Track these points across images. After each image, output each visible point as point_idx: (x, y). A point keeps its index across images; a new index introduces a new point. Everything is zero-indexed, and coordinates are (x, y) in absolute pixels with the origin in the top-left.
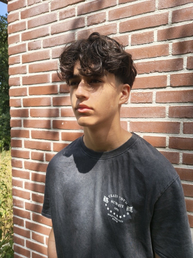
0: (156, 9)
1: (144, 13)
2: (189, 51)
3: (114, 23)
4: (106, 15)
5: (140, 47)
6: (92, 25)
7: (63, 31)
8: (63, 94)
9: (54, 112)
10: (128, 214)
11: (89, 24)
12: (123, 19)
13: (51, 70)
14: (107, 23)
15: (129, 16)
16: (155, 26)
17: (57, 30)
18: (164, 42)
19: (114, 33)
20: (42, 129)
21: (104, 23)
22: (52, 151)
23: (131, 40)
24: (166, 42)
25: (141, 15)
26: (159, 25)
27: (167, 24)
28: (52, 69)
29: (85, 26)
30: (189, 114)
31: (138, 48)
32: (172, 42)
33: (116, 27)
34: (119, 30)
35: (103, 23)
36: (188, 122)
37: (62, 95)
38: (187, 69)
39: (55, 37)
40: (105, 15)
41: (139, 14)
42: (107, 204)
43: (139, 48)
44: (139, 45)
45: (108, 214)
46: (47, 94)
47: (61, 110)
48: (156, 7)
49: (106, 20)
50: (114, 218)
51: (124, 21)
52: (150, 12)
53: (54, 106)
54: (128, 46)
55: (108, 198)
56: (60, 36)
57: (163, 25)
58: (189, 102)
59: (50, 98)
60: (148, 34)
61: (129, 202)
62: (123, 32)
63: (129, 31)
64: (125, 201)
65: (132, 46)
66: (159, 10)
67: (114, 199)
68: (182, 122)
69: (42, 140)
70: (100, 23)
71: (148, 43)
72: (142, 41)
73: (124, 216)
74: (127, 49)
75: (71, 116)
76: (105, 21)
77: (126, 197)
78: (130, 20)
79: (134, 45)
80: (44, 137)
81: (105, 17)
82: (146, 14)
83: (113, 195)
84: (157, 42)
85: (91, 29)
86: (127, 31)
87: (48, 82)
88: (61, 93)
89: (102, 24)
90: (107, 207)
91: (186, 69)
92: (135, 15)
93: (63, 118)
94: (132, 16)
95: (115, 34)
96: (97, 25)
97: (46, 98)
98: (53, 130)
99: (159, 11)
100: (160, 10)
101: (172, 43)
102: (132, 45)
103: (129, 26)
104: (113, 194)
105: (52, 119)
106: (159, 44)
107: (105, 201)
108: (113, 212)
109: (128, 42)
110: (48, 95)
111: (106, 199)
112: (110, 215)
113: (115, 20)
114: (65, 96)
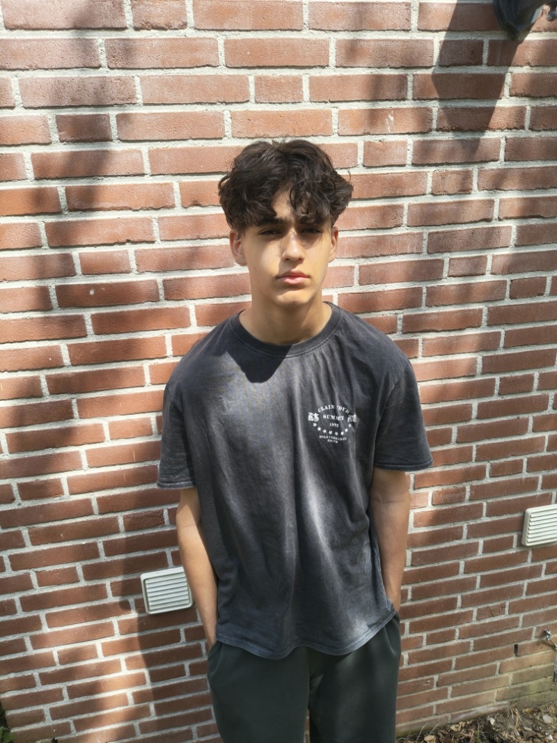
0: (305, 26)
1: (281, 30)
2: (367, 131)
3: (210, 38)
4: (187, 9)
5: (276, 110)
6: (148, 29)
7: (51, 27)
8: (78, 213)
9: (55, 265)
10: (350, 425)
11: (140, 25)
12: (233, 32)
13: (24, 142)
14: (189, 33)
15: (248, 29)
16: (305, 65)
17: (28, 17)
18: (323, 104)
19: (214, 65)
20: (21, 313)
21: (182, 32)
22: (69, 366)
23: (256, 89)
24: (327, 104)
25: (273, 32)
26: (312, 65)
27: (328, 66)
28: (30, 141)
29: (128, 26)
30: (367, 250)
31: (271, 111)
32: (337, 108)
33: (217, 48)
34: (224, 58)
35: (180, 31)
36: (365, 264)
37: (76, 216)
38: (364, 166)
39: (24, 41)
40: (185, 9)
41: (270, 30)
42: (317, 423)
43: (273, 110)
44: (274, 103)
45: (321, 437)
46: (23, 213)
47: (81, 257)
48: (305, 21)
49: (189, 25)
50: (331, 439)
51: (236, 37)
52: (292, 30)
53: (52, 247)
54: (249, 103)
55: (318, 413)
56: (42, 40)
57: (319, 66)
58: (367, 229)
59: (35, 225)
60: (291, 81)
61: (351, 409)
62: (235, 66)
63: (250, 65)
64: (345, 410)
65: (258, 105)
66: (310, 29)
67: (327, 412)
68: (357, 266)
69: (27, 343)
70: (172, 29)
71: (293, 103)
72: (280, 96)
73: (346, 430)
74: (248, 108)
75: (114, 270)
76: (184, 26)
77: (347, 403)
78: (248, 37)
79: (261, 103)
80: (32, 335)
81: (185, 15)
82: (284, 33)
83: (324, 407)
84: (309, 103)
85: (145, 40)
86: (245, 65)
87: (20, 177)
88: (73, 209)
89: (176, 31)
90: (317, 427)
91: (361, 166)
92: (261, 30)
93: (90, 278)
94: (253, 30)
95: (215, 67)
96: (164, 32)
97: (21, 224)
98: (62, 311)
99: (312, 33)
100: (312, 31)
101: (338, 110)
102: (257, 102)
103: (248, 53)
104: (325, 404)
105: (52, 284)
106: (314, 109)
107: (312, 420)
108: (328, 431)
109: (248, 94)
110: (26, 217)
111: (314, 417)
112: (324, 437)
113: (213, 30)
114: (88, 218)
